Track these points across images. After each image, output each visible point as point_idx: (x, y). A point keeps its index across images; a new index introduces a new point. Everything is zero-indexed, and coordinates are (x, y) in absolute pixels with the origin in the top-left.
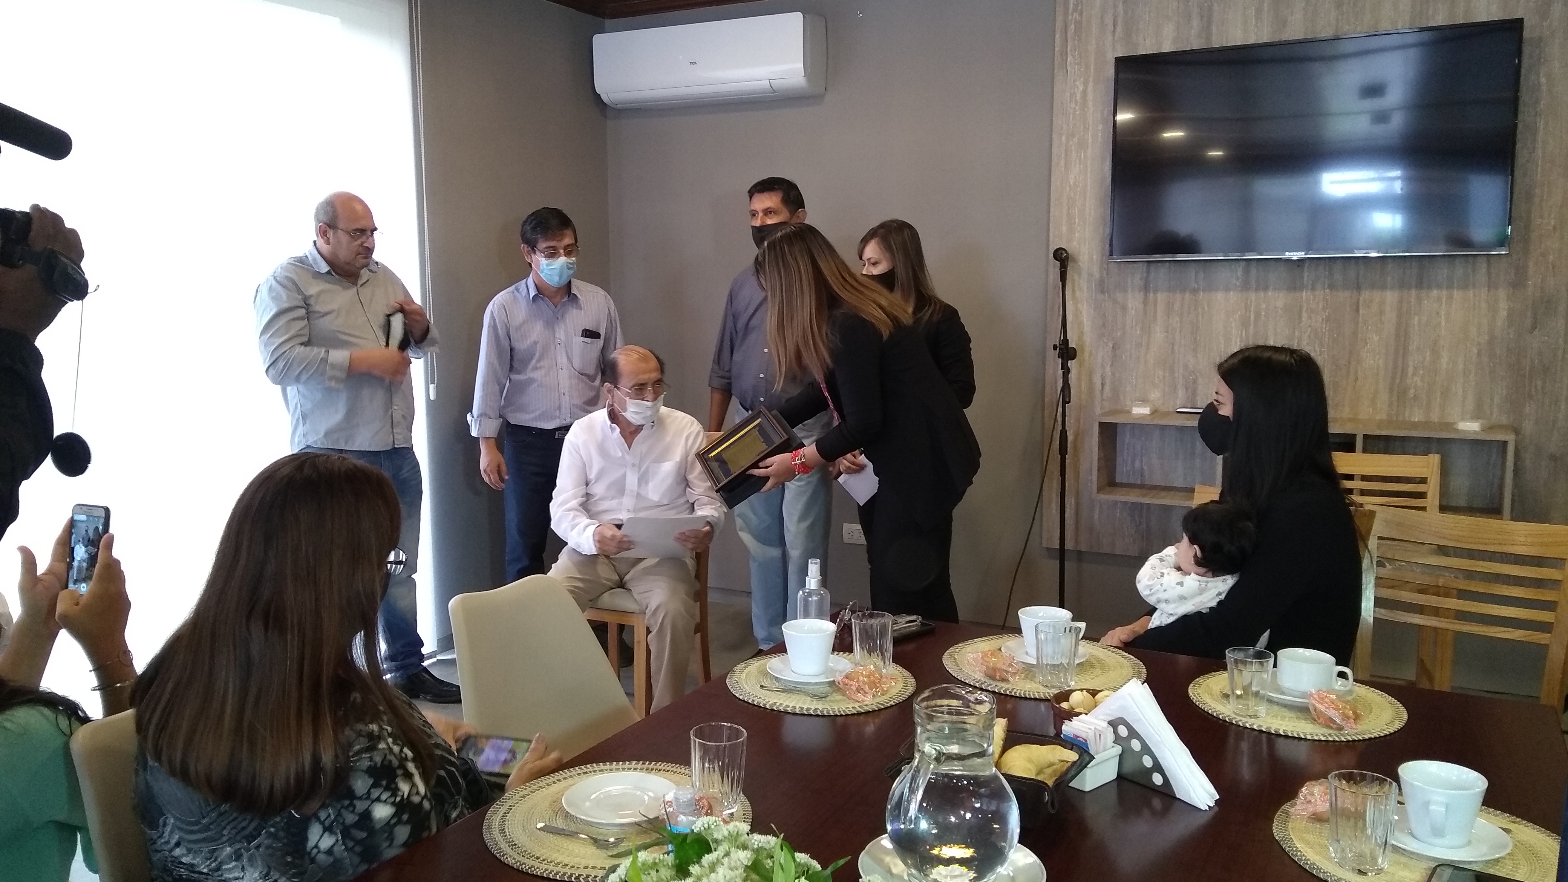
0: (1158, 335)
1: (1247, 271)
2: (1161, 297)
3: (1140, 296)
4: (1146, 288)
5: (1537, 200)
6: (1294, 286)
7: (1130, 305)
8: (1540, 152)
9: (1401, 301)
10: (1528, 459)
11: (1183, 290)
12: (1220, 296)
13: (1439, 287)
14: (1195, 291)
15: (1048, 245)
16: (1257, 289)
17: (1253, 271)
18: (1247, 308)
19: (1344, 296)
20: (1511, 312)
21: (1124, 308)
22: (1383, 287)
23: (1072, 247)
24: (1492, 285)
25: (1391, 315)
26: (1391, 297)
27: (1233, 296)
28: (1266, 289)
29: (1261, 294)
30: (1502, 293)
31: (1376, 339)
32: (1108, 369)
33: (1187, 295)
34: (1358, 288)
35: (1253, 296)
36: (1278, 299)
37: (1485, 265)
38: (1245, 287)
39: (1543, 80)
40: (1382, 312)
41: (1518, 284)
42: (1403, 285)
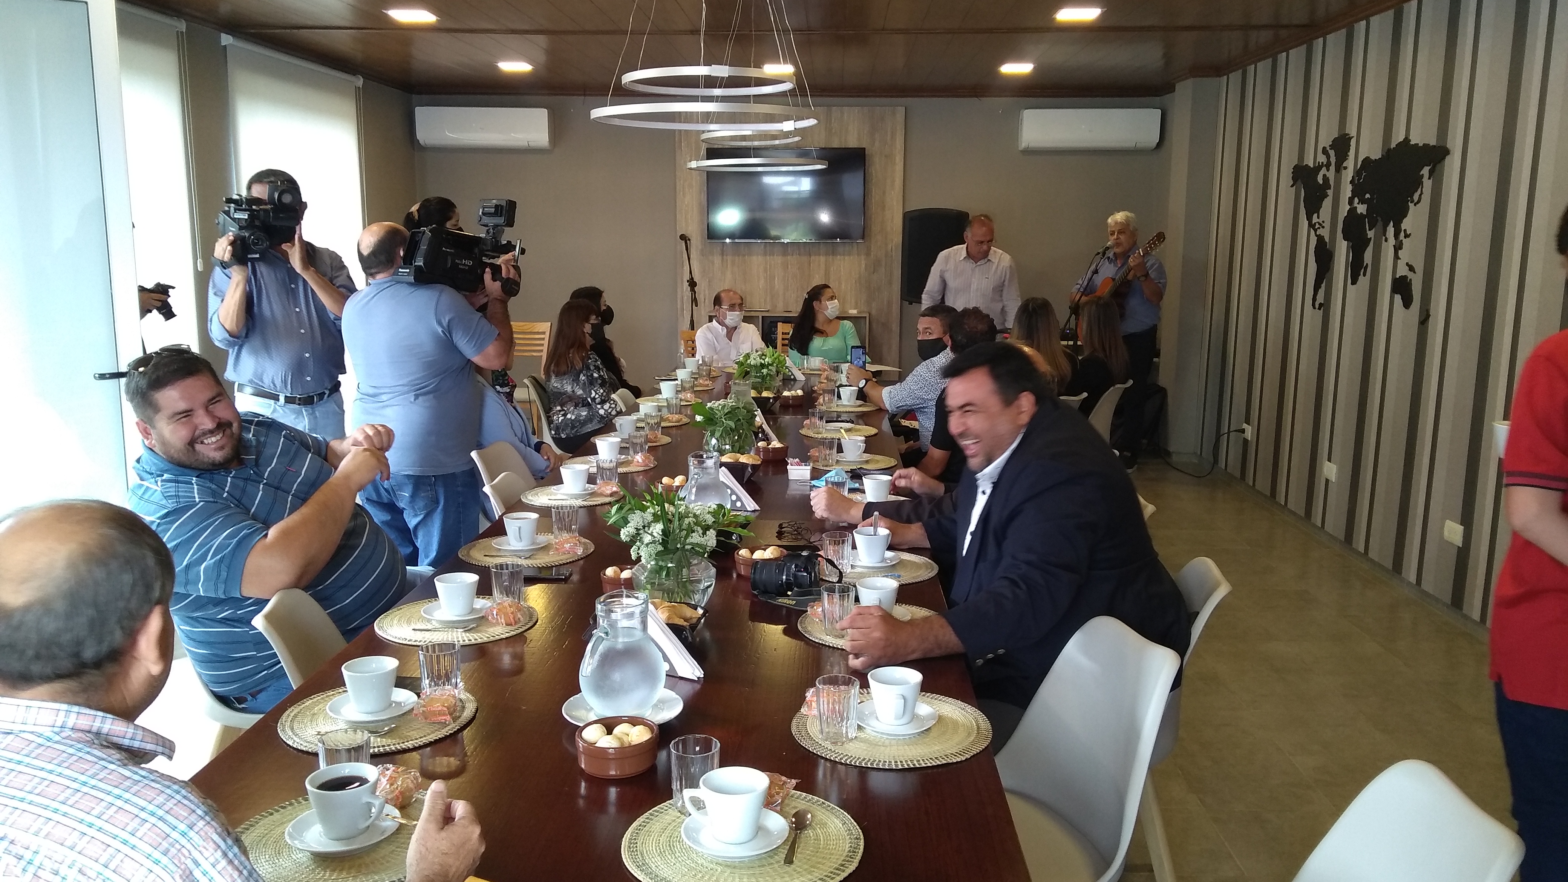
0: (729, 275)
1: (765, 247)
2: (729, 258)
3: (720, 258)
4: (722, 254)
5: (873, 220)
6: (785, 254)
7: (715, 262)
8: (873, 201)
9: (826, 261)
10: (874, 326)
11: (739, 256)
12: (754, 258)
13: (840, 255)
14: (744, 255)
15: (676, 232)
16: (770, 255)
17: (768, 248)
18: (766, 264)
19: (805, 259)
20: (866, 265)
21: (713, 263)
22: (819, 255)
23: (688, 233)
24: (859, 255)
25: (823, 266)
26: (822, 259)
27: (760, 258)
28: (773, 255)
29: (772, 257)
30: (863, 257)
31: (817, 277)
32: (707, 292)
33: (741, 257)
34: (810, 255)
35: (768, 258)
36: (778, 259)
37: (856, 246)
38: (765, 254)
39: (873, 172)
40: (819, 265)
41: (868, 254)
42: (827, 254)
